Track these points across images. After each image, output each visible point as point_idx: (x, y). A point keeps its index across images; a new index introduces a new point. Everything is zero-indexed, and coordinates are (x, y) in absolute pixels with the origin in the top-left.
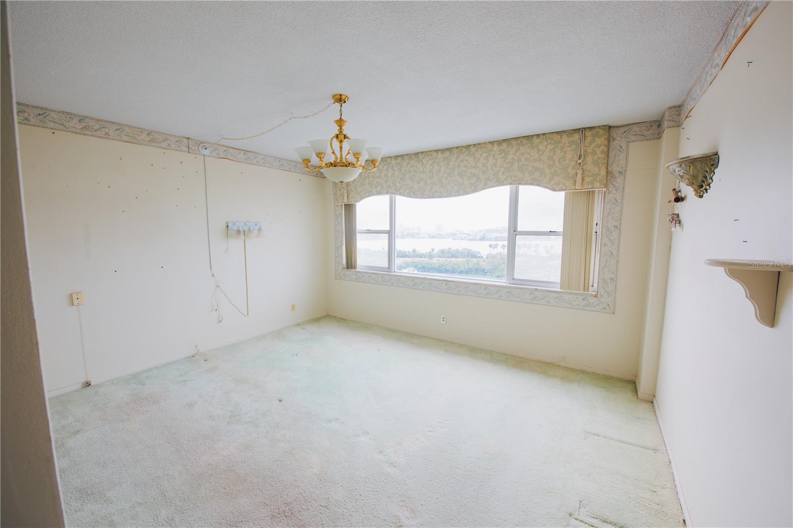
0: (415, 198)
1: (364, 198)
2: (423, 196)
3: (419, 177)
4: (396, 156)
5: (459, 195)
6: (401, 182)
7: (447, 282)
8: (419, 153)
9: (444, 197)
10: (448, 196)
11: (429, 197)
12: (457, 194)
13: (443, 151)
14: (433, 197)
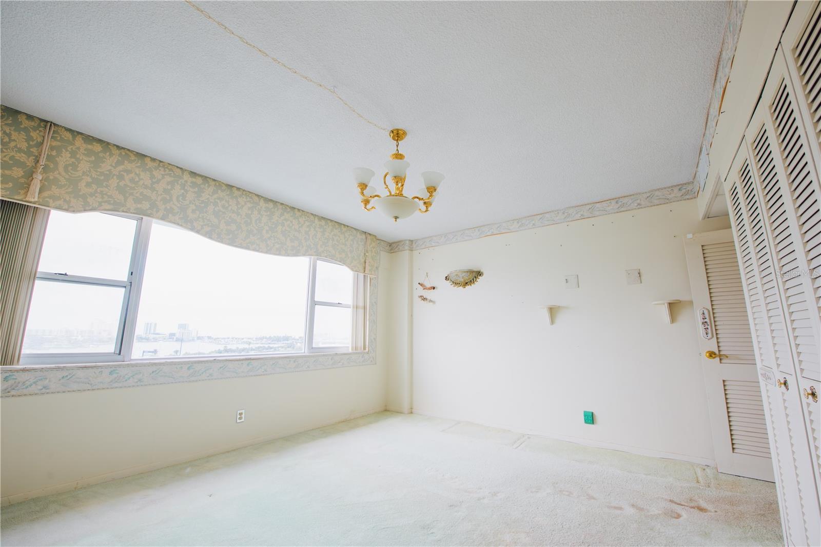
0: (219, 241)
1: (93, 209)
2: (232, 242)
3: (230, 216)
4: (191, 172)
5: (279, 254)
6: (198, 212)
7: (249, 361)
8: (233, 187)
9: (262, 252)
10: (266, 253)
11: (241, 247)
12: (278, 253)
13: (268, 200)
14: (247, 248)
